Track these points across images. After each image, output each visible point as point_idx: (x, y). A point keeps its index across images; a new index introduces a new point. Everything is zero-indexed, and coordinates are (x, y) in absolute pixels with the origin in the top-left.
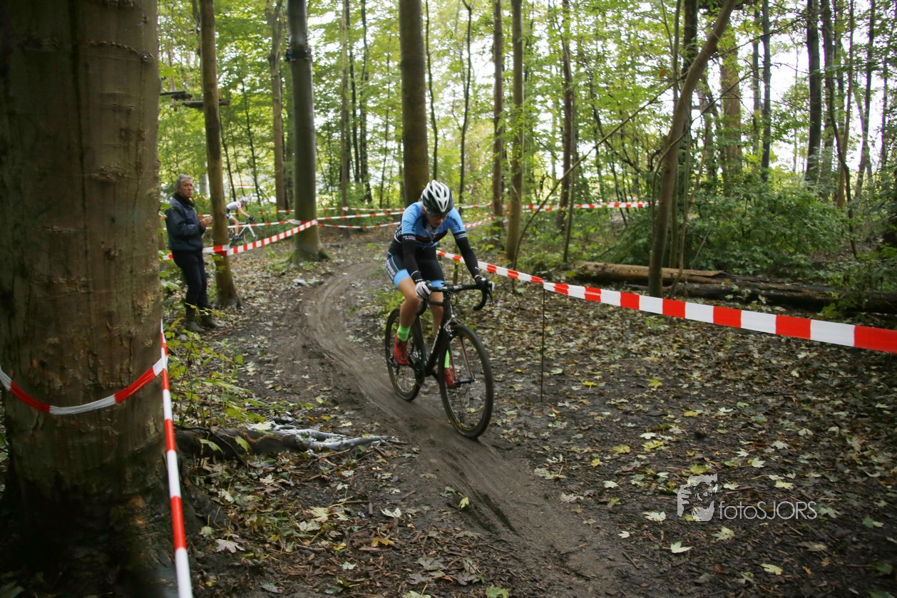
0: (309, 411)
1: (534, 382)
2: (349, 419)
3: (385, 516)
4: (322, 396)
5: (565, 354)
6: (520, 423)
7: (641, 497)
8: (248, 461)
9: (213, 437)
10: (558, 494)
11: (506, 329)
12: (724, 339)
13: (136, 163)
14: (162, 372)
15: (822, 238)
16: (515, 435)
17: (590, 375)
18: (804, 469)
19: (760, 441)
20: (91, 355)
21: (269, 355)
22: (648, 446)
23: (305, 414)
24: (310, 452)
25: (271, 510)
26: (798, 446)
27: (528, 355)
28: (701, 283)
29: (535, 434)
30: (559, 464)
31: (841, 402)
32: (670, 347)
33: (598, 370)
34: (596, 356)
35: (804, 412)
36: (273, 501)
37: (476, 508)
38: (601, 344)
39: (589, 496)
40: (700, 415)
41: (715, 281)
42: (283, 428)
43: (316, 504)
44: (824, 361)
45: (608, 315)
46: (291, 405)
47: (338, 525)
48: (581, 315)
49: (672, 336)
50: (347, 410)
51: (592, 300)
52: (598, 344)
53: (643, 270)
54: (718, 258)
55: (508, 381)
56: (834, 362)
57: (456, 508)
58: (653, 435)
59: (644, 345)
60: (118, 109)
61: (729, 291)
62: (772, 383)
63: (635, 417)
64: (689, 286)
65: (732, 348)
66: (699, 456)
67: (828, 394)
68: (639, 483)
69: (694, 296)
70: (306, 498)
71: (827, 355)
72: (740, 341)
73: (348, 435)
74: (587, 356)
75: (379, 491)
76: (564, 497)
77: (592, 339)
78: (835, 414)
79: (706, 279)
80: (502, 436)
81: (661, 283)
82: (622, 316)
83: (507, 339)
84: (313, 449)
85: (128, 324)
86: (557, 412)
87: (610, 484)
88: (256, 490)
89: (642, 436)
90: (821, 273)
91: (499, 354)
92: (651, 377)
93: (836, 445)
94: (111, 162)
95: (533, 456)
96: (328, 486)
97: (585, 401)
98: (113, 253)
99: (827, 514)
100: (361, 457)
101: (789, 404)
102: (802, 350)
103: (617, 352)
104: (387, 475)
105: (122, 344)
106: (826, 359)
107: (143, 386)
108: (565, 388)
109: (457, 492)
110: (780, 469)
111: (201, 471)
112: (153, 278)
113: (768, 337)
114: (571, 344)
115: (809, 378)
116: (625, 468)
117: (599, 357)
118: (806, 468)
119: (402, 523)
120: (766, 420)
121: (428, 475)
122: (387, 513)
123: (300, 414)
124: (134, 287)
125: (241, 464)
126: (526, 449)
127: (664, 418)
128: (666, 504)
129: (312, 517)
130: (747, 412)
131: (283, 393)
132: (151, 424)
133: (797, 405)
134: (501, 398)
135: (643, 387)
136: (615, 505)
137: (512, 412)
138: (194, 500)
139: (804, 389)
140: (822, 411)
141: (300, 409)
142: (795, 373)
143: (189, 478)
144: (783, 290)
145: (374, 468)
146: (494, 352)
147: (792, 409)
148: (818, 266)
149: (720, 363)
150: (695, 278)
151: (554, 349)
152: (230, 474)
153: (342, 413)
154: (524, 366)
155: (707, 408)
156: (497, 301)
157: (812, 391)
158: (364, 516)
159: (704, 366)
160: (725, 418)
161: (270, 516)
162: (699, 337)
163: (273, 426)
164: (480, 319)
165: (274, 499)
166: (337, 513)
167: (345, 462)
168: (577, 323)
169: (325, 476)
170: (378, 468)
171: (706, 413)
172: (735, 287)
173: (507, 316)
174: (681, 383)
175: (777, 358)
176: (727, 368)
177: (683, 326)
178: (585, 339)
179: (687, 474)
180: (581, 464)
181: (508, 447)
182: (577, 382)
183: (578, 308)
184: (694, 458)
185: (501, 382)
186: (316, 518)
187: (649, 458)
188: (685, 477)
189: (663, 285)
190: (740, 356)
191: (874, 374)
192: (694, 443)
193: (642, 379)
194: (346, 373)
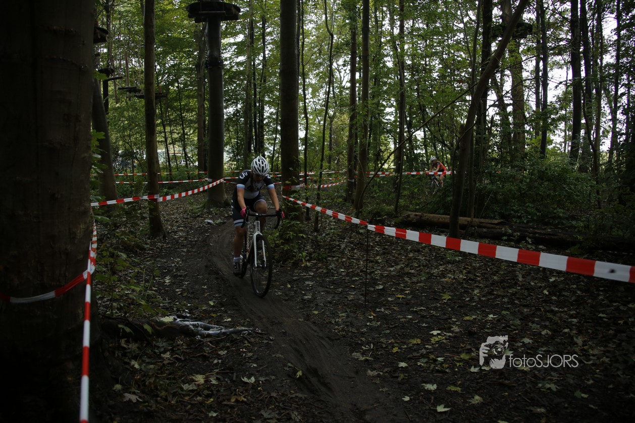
0: (203, 310)
1: (362, 295)
2: (229, 316)
3: (244, 382)
4: (214, 301)
5: (387, 276)
6: (348, 322)
7: (422, 374)
8: (154, 342)
9: (128, 324)
10: (366, 371)
11: (348, 258)
12: (499, 267)
13: (74, 136)
15: (576, 198)
16: (343, 330)
17: (402, 291)
19: (513, 338)
20: (39, 264)
21: (181, 271)
22: (433, 340)
24: (198, 338)
25: (165, 375)
26: (539, 342)
27: (361, 276)
28: (488, 228)
29: (357, 330)
30: (369, 350)
31: (575, 312)
32: (461, 272)
33: (408, 287)
34: (408, 277)
35: (550, 320)
36: (167, 370)
37: (307, 378)
38: (413, 269)
39: (386, 372)
40: (474, 319)
41: (498, 227)
42: (181, 321)
43: (198, 373)
44: (568, 284)
45: (421, 250)
46: (189, 305)
47: (210, 387)
48: (402, 249)
49: (463, 264)
50: (230, 310)
52: (411, 269)
53: (446, 218)
54: (503, 211)
55: (344, 293)
56: (574, 284)
57: (293, 378)
58: (439, 332)
59: (442, 271)
60: (62, 101)
61: (505, 235)
62: (529, 298)
63: (429, 320)
64: (478, 230)
65: (504, 274)
66: (469, 347)
67: (566, 307)
68: (422, 364)
69: (483, 237)
70: (191, 369)
71: (570, 280)
72: (511, 269)
73: (226, 327)
74: (402, 277)
75: (242, 365)
76: (370, 373)
77: (407, 266)
78: (569, 320)
79: (492, 226)
80: (333, 331)
81: (458, 227)
82: (430, 250)
83: (348, 264)
84: (201, 335)
85: (66, 243)
86: (375, 315)
87: (403, 364)
88: (156, 362)
89: (431, 333)
90: (574, 223)
92: (444, 293)
93: (566, 341)
94: (57, 135)
95: (353, 344)
96: (209, 361)
97: (395, 308)
98: (56, 196)
99: (550, 388)
101: (538, 313)
102: (553, 275)
103: (423, 275)
104: (250, 354)
105: (61, 257)
106: (569, 282)
107: (75, 286)
108: (383, 299)
109: (295, 367)
111: (120, 347)
112: (84, 213)
113: (531, 266)
114: (392, 269)
115: (555, 295)
116: (415, 354)
117: (410, 279)
119: (254, 386)
120: (520, 324)
121: (278, 355)
122: (245, 380)
123: (197, 313)
124: (71, 219)
125: (149, 344)
126: (349, 339)
127: (449, 321)
128: (439, 379)
129: (194, 381)
130: (507, 318)
131: (187, 299)
132: (80, 312)
133: (544, 314)
134: (337, 304)
135: (438, 299)
136: (403, 379)
137: (343, 314)
138: (110, 366)
139: (551, 303)
140: (561, 318)
141: (197, 308)
142: (546, 292)
143: (109, 350)
144: (545, 234)
145: (241, 350)
146: (337, 273)
147: (540, 317)
148: (573, 218)
149: (494, 284)
150: (484, 224)
151: (380, 272)
152: (141, 350)
153: (226, 312)
154: (357, 283)
155: (480, 314)
156: (344, 239)
157: (556, 304)
158: (229, 382)
159: (483, 286)
160: (491, 322)
161: (164, 379)
162: (483, 265)
163: (175, 319)
164: (331, 250)
165: (169, 368)
166: (211, 379)
167: (221, 345)
168: (399, 254)
169: (206, 354)
170: (244, 350)
171: (479, 318)
172: (510, 231)
173: (350, 249)
174: (465, 297)
175: (535, 281)
176: (499, 287)
177: (472, 258)
178: (402, 265)
179: (458, 359)
180: (385, 351)
181: (337, 338)
182: (392, 295)
183: (400, 244)
184: (464, 348)
185: (339, 293)
186: (196, 381)
187: (434, 348)
188: (456, 361)
189: (460, 229)
190: (509, 279)
191: (602, 293)
192: (466, 338)
193: (438, 294)
194: (233, 285)
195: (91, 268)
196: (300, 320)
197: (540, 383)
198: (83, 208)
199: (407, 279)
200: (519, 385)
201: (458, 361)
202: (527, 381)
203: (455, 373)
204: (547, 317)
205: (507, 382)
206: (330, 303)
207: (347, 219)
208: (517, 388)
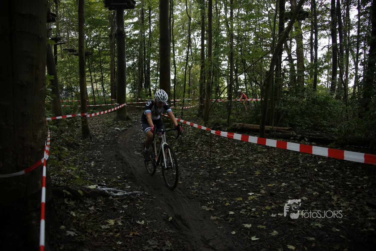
0: (114, 181)
1: (208, 172)
2: (129, 185)
3: (138, 224)
4: (120, 176)
5: (223, 160)
6: (199, 188)
7: (243, 218)
8: (84, 201)
9: (69, 190)
10: (210, 216)
11: (200, 150)
12: (289, 155)
13: (36, 78)
15: (334, 114)
16: (196, 193)
17: (231, 170)
18: (312, 208)
19: (296, 197)
20: (15, 154)
21: (101, 158)
22: (250, 198)
24: (111, 198)
26: (312, 199)
27: (207, 161)
28: (282, 132)
29: (205, 192)
30: (212, 204)
31: (332, 181)
32: (266, 158)
33: (235, 167)
35: (318, 186)
37: (175, 221)
39: (222, 217)
40: (274, 186)
41: (288, 131)
42: (100, 188)
43: (110, 218)
44: (329, 165)
45: (243, 145)
46: (105, 178)
47: (118, 227)
48: (232, 145)
49: (268, 154)
50: (129, 181)
52: (237, 157)
53: (257, 126)
54: (291, 122)
55: (197, 171)
56: (332, 165)
57: (167, 221)
58: (253, 193)
59: (255, 157)
60: (28, 57)
61: (292, 136)
62: (306, 173)
63: (247, 186)
64: (276, 133)
65: (292, 159)
66: (270, 202)
67: (327, 178)
68: (243, 213)
69: (279, 138)
70: (107, 216)
72: (295, 156)
73: (127, 191)
74: (231, 161)
75: (137, 214)
76: (212, 218)
77: (234, 155)
78: (329, 186)
79: (286, 131)
80: (191, 193)
82: (248, 145)
83: (200, 154)
84: (112, 196)
85: (31, 142)
86: (215, 184)
87: (232, 213)
88: (86, 212)
89: (248, 194)
90: (333, 129)
92: (256, 170)
93: (327, 198)
94: (25, 77)
95: (202, 201)
96: (117, 211)
97: (227, 180)
98: (25, 113)
99: (318, 226)
101: (311, 182)
102: (320, 160)
103: (244, 160)
104: (141, 207)
105: (28, 150)
106: (329, 164)
107: (37, 167)
108: (220, 174)
109: (168, 215)
110: (303, 208)
111: (64, 204)
112: (42, 124)
113: (307, 155)
114: (225, 157)
115: (321, 172)
116: (239, 206)
117: (236, 162)
119: (144, 226)
120: (301, 188)
121: (158, 208)
122: (139, 222)
123: (110, 183)
124: (34, 127)
125: (81, 202)
126: (200, 198)
127: (259, 187)
129: (108, 223)
130: (293, 185)
131: (104, 174)
132: (40, 182)
133: (314, 183)
134: (193, 178)
135: (253, 174)
136: (232, 221)
137: (197, 183)
138: (58, 215)
139: (319, 176)
140: (324, 185)
141: (110, 180)
142: (316, 170)
143: (57, 206)
144: (315, 136)
145: (136, 205)
146: (193, 159)
147: (312, 184)
148: (331, 126)
149: (286, 165)
150: (280, 130)
151: (218, 158)
152: (76, 205)
153: (127, 182)
154: (205, 165)
155: (277, 183)
156: (197, 139)
157: (322, 177)
158: (129, 223)
159: (279, 166)
160: (284, 187)
161: (90, 222)
162: (279, 154)
163: (97, 187)
164: (189, 145)
165: (93, 216)
166: (118, 222)
167: (124, 202)
168: (230, 148)
169: (115, 207)
170: (138, 205)
171: (276, 185)
172: (295, 134)
173: (201, 145)
174: (268, 173)
175: (309, 163)
176: (288, 167)
177: (273, 150)
178: (232, 154)
179: (264, 209)
180: (221, 205)
181: (193, 197)
182: (225, 172)
183: (230, 142)
184: (268, 203)
185: (194, 171)
186: (109, 223)
187: (250, 203)
188: (263, 210)
189: (266, 133)
190: (294, 162)
191: (348, 170)
192: (269, 197)
193: (253, 171)
194: (131, 167)
195: (46, 156)
197: (312, 223)
198: (41, 121)
199: (234, 162)
200: (299, 224)
201: (264, 211)
202: (304, 222)
203: (262, 218)
204: (317, 185)
205: (292, 223)
206: (189, 176)
207: (198, 127)
208: (298, 226)
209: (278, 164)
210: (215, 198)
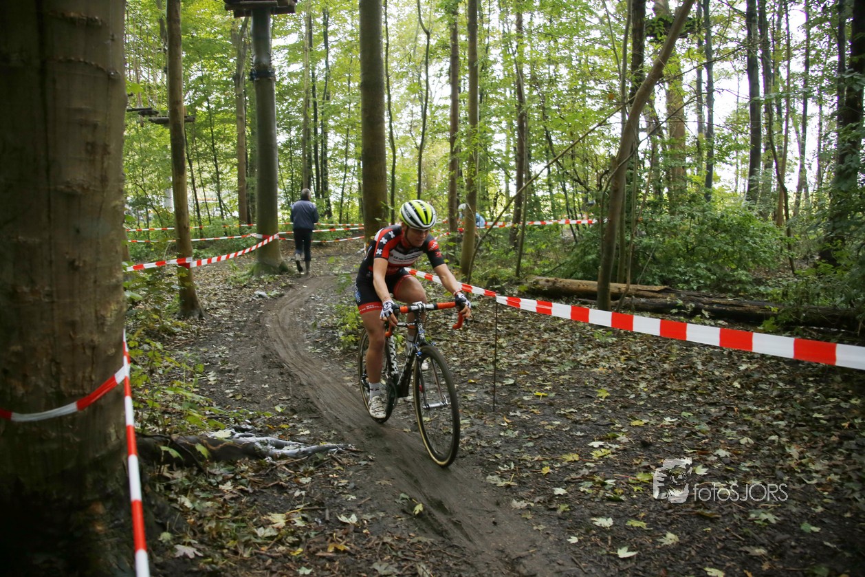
0: (269, 419)
1: (487, 393)
2: (307, 427)
3: (341, 522)
4: (281, 405)
5: (517, 365)
6: (473, 432)
7: (589, 504)
8: (208, 468)
9: (173, 445)
10: (509, 501)
11: (460, 341)
12: (669, 351)
13: (101, 176)
14: (125, 380)
15: (763, 255)
16: (468, 444)
17: (541, 386)
18: (745, 476)
19: (703, 449)
20: (53, 363)
21: (229, 364)
22: (596, 454)
23: (264, 422)
24: (269, 460)
25: (229, 516)
26: (740, 454)
27: (481, 366)
28: (647, 297)
29: (488, 442)
30: (510, 471)
31: (780, 412)
32: (619, 359)
33: (548, 381)
34: (547, 367)
35: (750, 424)
36: (231, 508)
37: (430, 514)
38: (551, 356)
39: (539, 502)
40: (646, 424)
41: (660, 295)
42: (243, 436)
43: (274, 510)
44: (764, 373)
45: (559, 328)
46: (251, 413)
47: (295, 531)
48: (533, 327)
49: (620, 348)
50: (305, 418)
51: (543, 313)
52: (549, 356)
53: (592, 285)
54: (664, 274)
55: (462, 391)
56: (773, 373)
57: (410, 515)
58: (601, 443)
59: (593, 357)
60: (84, 124)
61: (674, 306)
62: (715, 394)
63: (584, 426)
64: (636, 300)
65: (677, 360)
66: (646, 464)
67: (767, 404)
68: (587, 490)
69: (641, 310)
70: (264, 505)
71: (767, 367)
72: (685, 353)
73: (306, 443)
74: (538, 367)
75: (335, 498)
76: (516, 504)
77: (543, 351)
78: (775, 423)
79: (652, 294)
81: (610, 298)
82: (571, 329)
83: (461, 350)
84: (272, 456)
85: (91, 333)
86: (509, 421)
87: (560, 491)
88: (215, 497)
89: (591, 444)
90: (762, 289)
91: (453, 365)
92: (599, 388)
93: (776, 453)
94: (77, 175)
95: (485, 463)
96: (286, 492)
97: (535, 411)
98: (77, 263)
99: (767, 519)
100: (319, 464)
101: (731, 414)
102: (743, 362)
103: (567, 363)
104: (344, 482)
105: (85, 353)
106: (766, 371)
107: (105, 394)
108: (517, 398)
109: (411, 499)
110: (723, 476)
111: (161, 478)
112: (116, 288)
113: (711, 349)
114: (523, 356)
115: (750, 389)
116: (573, 475)
117: (550, 369)
118: (747, 475)
119: (357, 529)
120: (709, 429)
121: (384, 482)
122: (343, 519)
123: (259, 422)
124: (98, 297)
125: (201, 471)
126: (479, 457)
127: (612, 427)
128: (613, 510)
129: (269, 523)
130: (691, 421)
131: (243, 402)
132: (112, 431)
133: (739, 415)
135: (591, 397)
136: (564, 511)
137: (466, 421)
138: (153, 506)
139: (745, 400)
140: (762, 420)
141: (260, 417)
142: (736, 384)
143: (150, 484)
144: (725, 305)
147: (734, 419)
148: (759, 282)
149: (665, 374)
150: (641, 293)
151: (506, 361)
152: (190, 481)
153: (300, 421)
154: (477, 376)
155: (653, 417)
157: (753, 401)
158: (320, 522)
160: (670, 427)
161: (228, 522)
162: (645, 349)
163: (233, 434)
164: (435, 331)
165: (233, 505)
166: (295, 519)
167: (302, 469)
168: (529, 335)
169: (283, 483)
170: (335, 475)
171: (652, 422)
172: (679, 301)
174: (628, 393)
175: (720, 370)
176: (672, 379)
177: (631, 339)
178: (537, 351)
179: (634, 482)
180: (531, 472)
181: (462, 455)
182: (528, 392)
183: (529, 321)
184: (640, 466)
186: (274, 524)
187: (598, 466)
188: (632, 484)
189: (612, 300)
190: (684, 368)
191: (812, 385)
192: (640, 451)
193: (590, 389)
194: (305, 383)
196: (406, 430)
197: (752, 513)
200: (723, 516)
202: (735, 511)
203: (633, 502)
204: (745, 420)
205: (707, 512)
208: (721, 520)
209: (648, 371)
210: (513, 455)
